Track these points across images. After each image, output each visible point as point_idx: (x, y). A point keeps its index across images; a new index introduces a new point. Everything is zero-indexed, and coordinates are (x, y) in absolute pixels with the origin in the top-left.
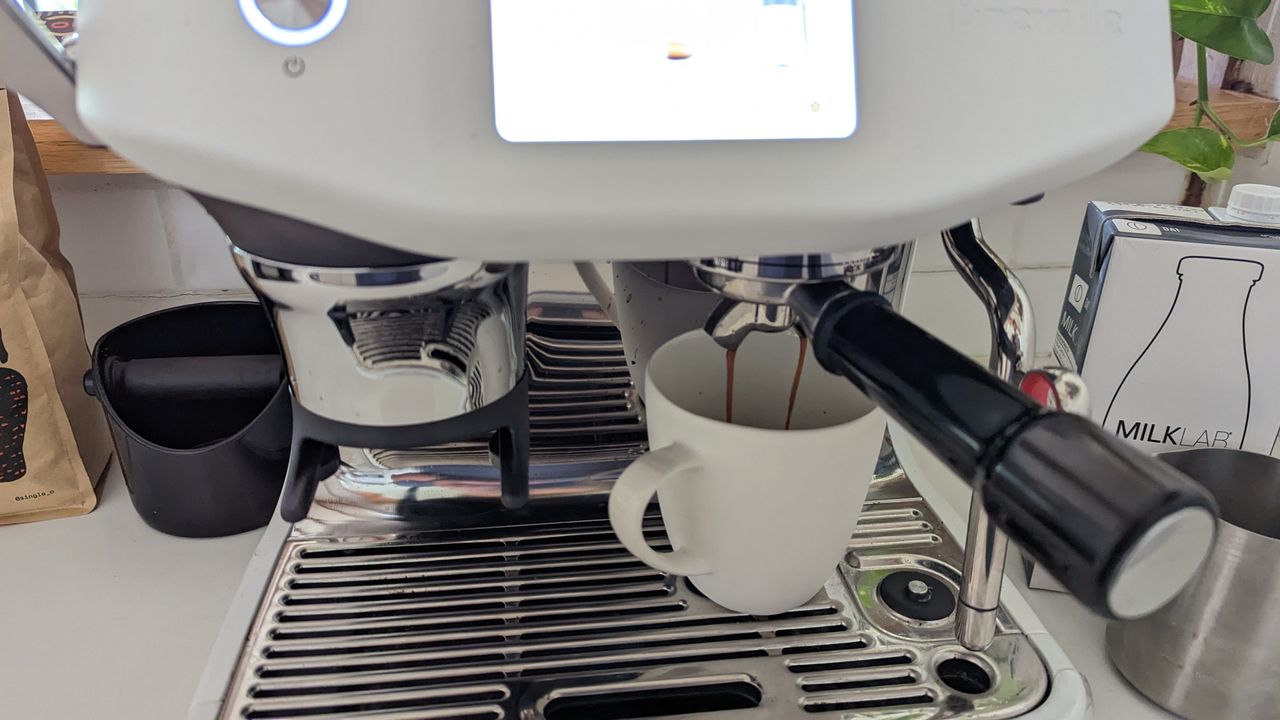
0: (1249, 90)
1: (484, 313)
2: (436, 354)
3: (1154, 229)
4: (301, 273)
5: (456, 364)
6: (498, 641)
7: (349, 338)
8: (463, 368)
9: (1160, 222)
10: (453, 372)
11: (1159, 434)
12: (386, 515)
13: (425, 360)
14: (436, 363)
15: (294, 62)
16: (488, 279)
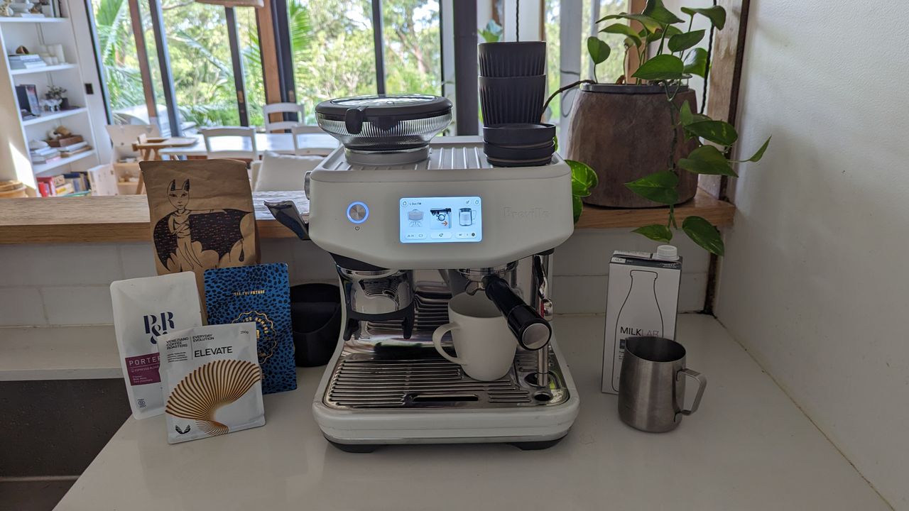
0: (728, 201)
1: (400, 282)
2: (386, 293)
3: (624, 261)
4: (354, 272)
5: (391, 295)
6: (404, 385)
7: (364, 289)
8: (394, 296)
9: (628, 258)
10: (391, 297)
11: (634, 332)
12: (371, 351)
13: (384, 294)
14: (387, 295)
15: (357, 228)
16: (401, 273)
